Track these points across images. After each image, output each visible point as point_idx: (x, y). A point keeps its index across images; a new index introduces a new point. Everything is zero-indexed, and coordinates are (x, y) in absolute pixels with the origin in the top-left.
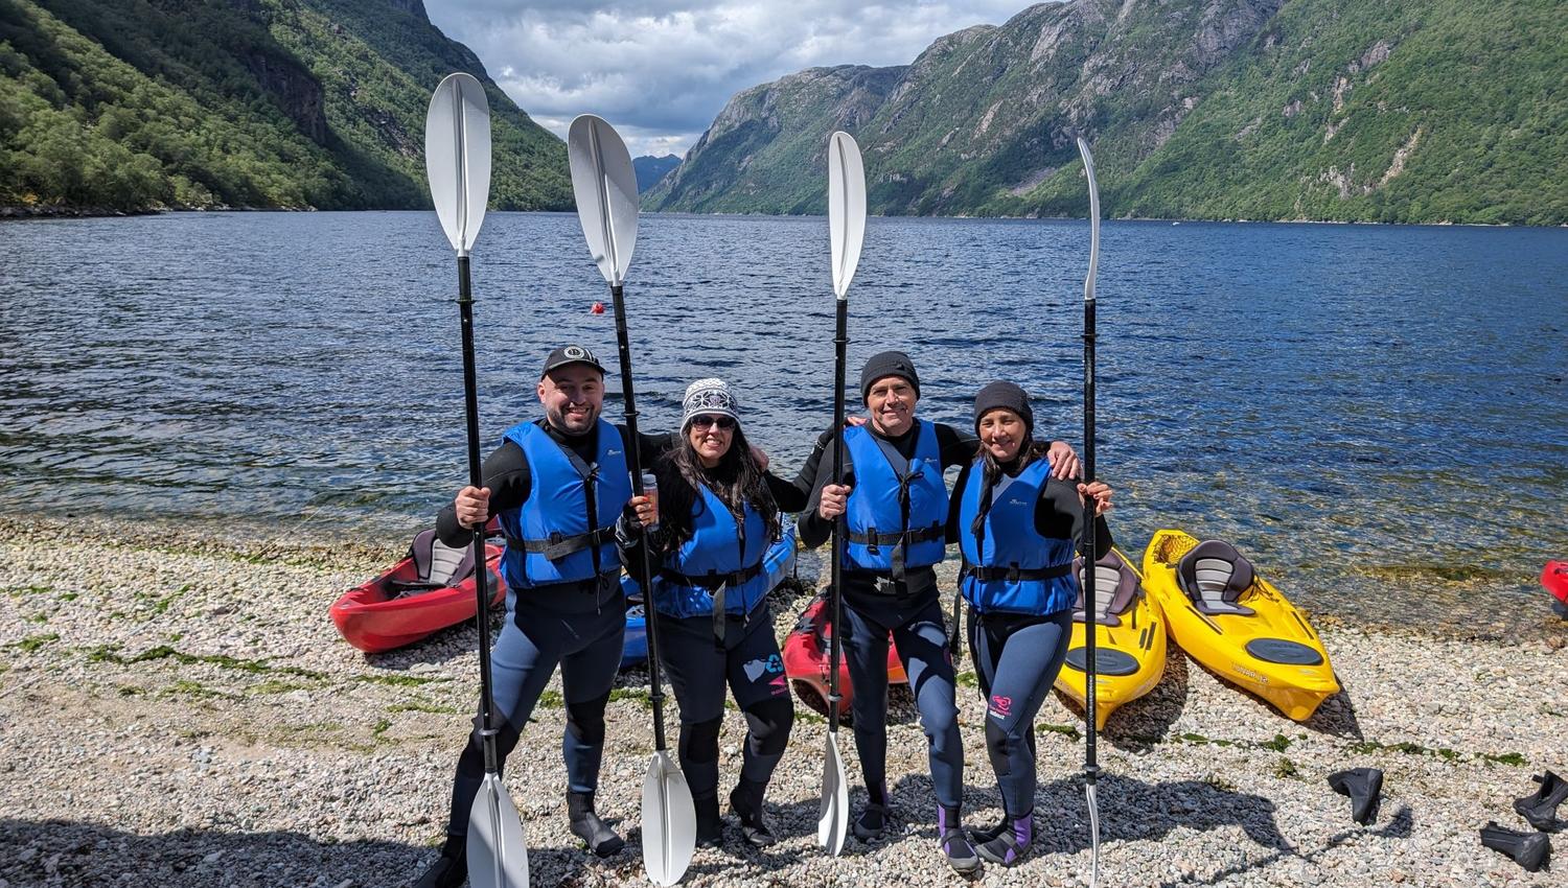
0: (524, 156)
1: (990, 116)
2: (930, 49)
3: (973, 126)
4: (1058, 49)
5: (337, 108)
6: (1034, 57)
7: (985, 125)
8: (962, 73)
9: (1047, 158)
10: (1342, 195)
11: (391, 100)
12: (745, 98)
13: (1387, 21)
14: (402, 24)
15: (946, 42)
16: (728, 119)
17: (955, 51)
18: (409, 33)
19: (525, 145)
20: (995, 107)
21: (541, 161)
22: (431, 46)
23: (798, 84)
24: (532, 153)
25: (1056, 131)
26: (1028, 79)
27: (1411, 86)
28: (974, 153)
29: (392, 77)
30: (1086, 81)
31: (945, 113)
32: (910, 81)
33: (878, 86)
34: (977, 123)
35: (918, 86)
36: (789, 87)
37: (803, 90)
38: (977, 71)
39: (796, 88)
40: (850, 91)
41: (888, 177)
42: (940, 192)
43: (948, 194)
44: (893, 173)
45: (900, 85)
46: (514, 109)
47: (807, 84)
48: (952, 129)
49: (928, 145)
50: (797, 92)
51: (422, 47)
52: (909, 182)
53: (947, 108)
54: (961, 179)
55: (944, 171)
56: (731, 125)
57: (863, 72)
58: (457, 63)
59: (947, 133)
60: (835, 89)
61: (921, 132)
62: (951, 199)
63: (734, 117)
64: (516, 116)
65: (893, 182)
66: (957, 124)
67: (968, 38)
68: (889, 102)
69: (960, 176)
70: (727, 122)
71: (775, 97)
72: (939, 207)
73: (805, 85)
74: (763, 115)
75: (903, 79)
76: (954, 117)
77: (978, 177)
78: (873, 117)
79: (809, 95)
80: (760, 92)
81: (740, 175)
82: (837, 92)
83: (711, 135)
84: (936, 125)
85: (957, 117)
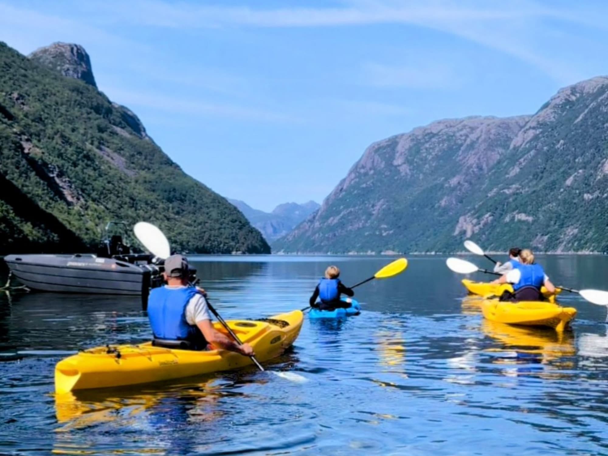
0: (176, 204)
2: (553, 99)
3: (596, 169)
5: (12, 164)
8: (585, 119)
11: (60, 155)
12: (379, 149)
14: (73, 91)
15: (569, 92)
16: (363, 167)
17: (578, 100)
18: (79, 98)
19: (177, 195)
21: (191, 208)
22: (97, 109)
23: (428, 134)
24: (182, 201)
28: (597, 193)
29: (62, 136)
31: (569, 157)
32: (534, 128)
33: (504, 134)
34: (600, 165)
35: (541, 133)
36: (419, 137)
37: (433, 140)
38: (599, 117)
39: (426, 137)
40: (478, 139)
41: (514, 217)
42: (565, 229)
43: (572, 231)
44: (519, 213)
45: (525, 132)
46: (169, 162)
47: (437, 134)
48: (576, 170)
49: (552, 186)
50: (427, 142)
51: (89, 110)
52: (534, 221)
53: (570, 152)
54: (585, 217)
55: (568, 210)
56: (366, 174)
57: (489, 122)
58: (120, 123)
59: (571, 175)
60: (463, 138)
61: (545, 175)
62: (575, 236)
63: (369, 165)
64: (170, 169)
65: (520, 221)
66: (580, 166)
67: (590, 88)
68: (514, 148)
69: (584, 215)
70: (362, 171)
71: (407, 147)
72: (564, 243)
73: (434, 135)
74: (395, 163)
75: (527, 127)
76: (577, 160)
77: (602, 215)
78: (499, 162)
79: (439, 143)
80: (393, 143)
81: (373, 218)
82: (465, 140)
83: (347, 182)
84: (559, 168)
85: (579, 160)
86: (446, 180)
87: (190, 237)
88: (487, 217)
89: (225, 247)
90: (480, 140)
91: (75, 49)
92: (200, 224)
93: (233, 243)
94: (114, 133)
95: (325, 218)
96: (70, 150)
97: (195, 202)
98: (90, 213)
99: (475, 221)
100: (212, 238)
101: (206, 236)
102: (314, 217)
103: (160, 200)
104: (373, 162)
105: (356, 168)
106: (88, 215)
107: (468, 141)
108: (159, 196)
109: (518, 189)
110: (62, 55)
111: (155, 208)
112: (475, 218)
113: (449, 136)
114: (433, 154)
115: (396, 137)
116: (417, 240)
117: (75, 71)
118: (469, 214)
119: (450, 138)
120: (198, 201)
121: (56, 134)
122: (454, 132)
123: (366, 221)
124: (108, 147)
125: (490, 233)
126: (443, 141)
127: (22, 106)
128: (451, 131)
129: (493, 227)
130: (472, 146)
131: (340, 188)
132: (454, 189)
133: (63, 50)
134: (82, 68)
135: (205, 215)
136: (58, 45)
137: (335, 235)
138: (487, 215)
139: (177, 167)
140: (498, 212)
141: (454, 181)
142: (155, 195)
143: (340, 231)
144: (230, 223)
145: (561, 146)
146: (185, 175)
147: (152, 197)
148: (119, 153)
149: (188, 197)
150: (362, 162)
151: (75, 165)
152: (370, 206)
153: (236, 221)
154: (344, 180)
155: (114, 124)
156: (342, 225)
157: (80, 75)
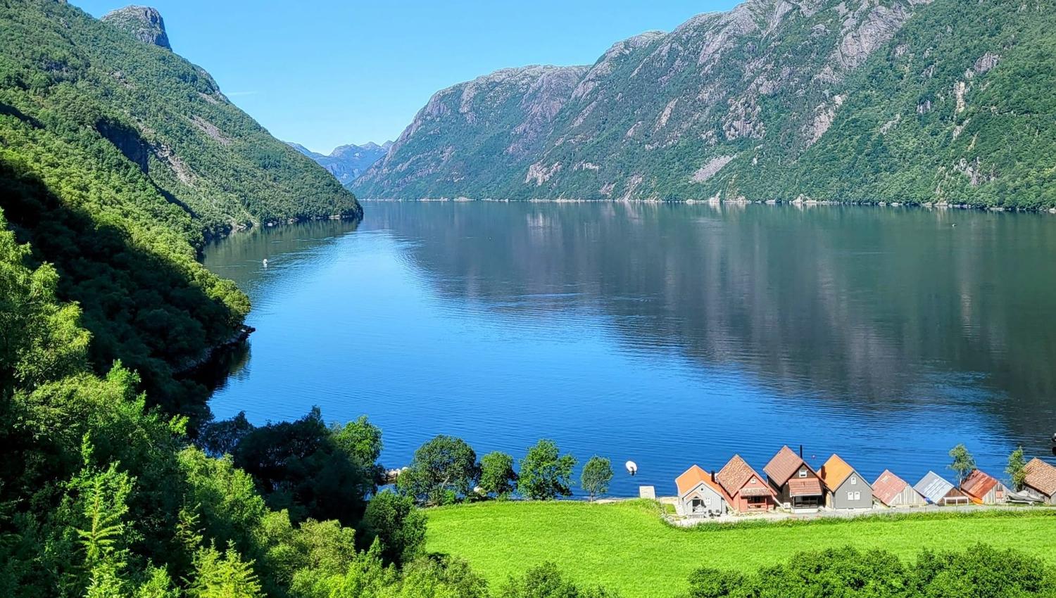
0: (272, 171)
1: (667, 111)
2: (608, 52)
3: (654, 120)
4: (722, 54)
6: (701, 61)
7: (664, 120)
8: (640, 74)
9: (721, 148)
10: (972, 183)
11: (167, 133)
12: (444, 96)
13: (990, 36)
14: (159, 60)
15: (622, 47)
16: (429, 114)
17: (631, 54)
19: (272, 161)
20: (672, 104)
21: (286, 174)
22: (184, 77)
23: (492, 83)
25: (727, 124)
26: (698, 81)
27: (1015, 96)
28: (656, 144)
30: (750, 82)
31: (628, 109)
32: (593, 80)
33: (564, 84)
34: (657, 118)
35: (600, 85)
36: (484, 86)
37: (497, 89)
38: (653, 72)
39: (490, 86)
40: (539, 89)
41: (582, 166)
42: (629, 178)
43: (637, 180)
44: (585, 162)
45: (584, 83)
46: (258, 128)
47: (500, 83)
48: (635, 123)
49: (615, 137)
50: (491, 90)
51: (178, 80)
52: (600, 170)
53: (629, 105)
54: (647, 167)
55: (632, 160)
56: (433, 121)
57: (550, 71)
58: (206, 90)
59: (631, 127)
60: (525, 87)
61: (607, 126)
62: (640, 185)
63: (435, 113)
64: (260, 134)
65: (587, 169)
66: (639, 118)
67: (641, 43)
68: (576, 98)
69: (646, 165)
70: (428, 118)
71: (472, 95)
72: (630, 192)
73: (498, 84)
74: (461, 111)
75: (587, 79)
76: (635, 112)
77: (663, 166)
78: (561, 111)
79: (503, 92)
80: (458, 91)
81: (442, 164)
82: (527, 89)
83: (414, 129)
84: (620, 119)
85: (638, 112)
86: (512, 128)
87: (291, 204)
88: (556, 166)
89: (324, 212)
90: (542, 90)
91: (149, 12)
92: (297, 190)
93: (331, 208)
94: (202, 101)
95: (393, 165)
96: (174, 126)
97: (289, 168)
98: (203, 189)
99: (545, 170)
100: (311, 204)
101: (305, 202)
102: (381, 163)
103: (258, 168)
104: (439, 109)
105: (422, 115)
106: (201, 191)
107: (531, 91)
108: (255, 164)
109: (582, 139)
110: (136, 18)
111: (255, 177)
112: (545, 167)
113: (511, 85)
114: (498, 102)
115: (461, 85)
116: (488, 186)
117: (151, 34)
118: (539, 163)
119: (513, 86)
120: (292, 167)
121: (159, 111)
122: (516, 81)
123: (436, 167)
124: (200, 116)
125: (560, 181)
126: (507, 90)
127: (125, 85)
128: (513, 81)
129: (563, 176)
130: (534, 95)
131: (407, 133)
132: (521, 136)
133: (138, 14)
134: (157, 31)
135: (301, 180)
136: (132, 9)
137: (405, 181)
138: (556, 164)
139: (265, 131)
140: (567, 160)
141: (520, 129)
142: (252, 163)
143: (409, 177)
144: (325, 187)
145: (620, 99)
146: (275, 140)
147: (250, 165)
148: (211, 122)
149: (282, 163)
150: (428, 110)
151: (181, 141)
152: (439, 152)
153: (330, 185)
154: (411, 126)
155: (200, 91)
156: (410, 171)
157: (155, 38)
